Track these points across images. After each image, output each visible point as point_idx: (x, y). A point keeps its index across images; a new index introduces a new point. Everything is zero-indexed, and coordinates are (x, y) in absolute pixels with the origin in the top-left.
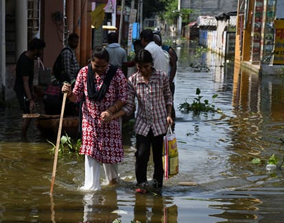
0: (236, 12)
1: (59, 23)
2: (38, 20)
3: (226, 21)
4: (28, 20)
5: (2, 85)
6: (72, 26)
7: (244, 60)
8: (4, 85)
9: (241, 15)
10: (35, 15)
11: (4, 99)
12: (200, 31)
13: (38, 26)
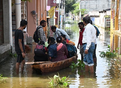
0: (110, 9)
1: (34, 16)
2: (26, 15)
3: (104, 13)
4: (22, 15)
5: (11, 45)
6: (39, 17)
7: (116, 30)
8: (12, 46)
9: (113, 10)
10: (24, 13)
11: (12, 52)
12: (91, 17)
13: (26, 17)
